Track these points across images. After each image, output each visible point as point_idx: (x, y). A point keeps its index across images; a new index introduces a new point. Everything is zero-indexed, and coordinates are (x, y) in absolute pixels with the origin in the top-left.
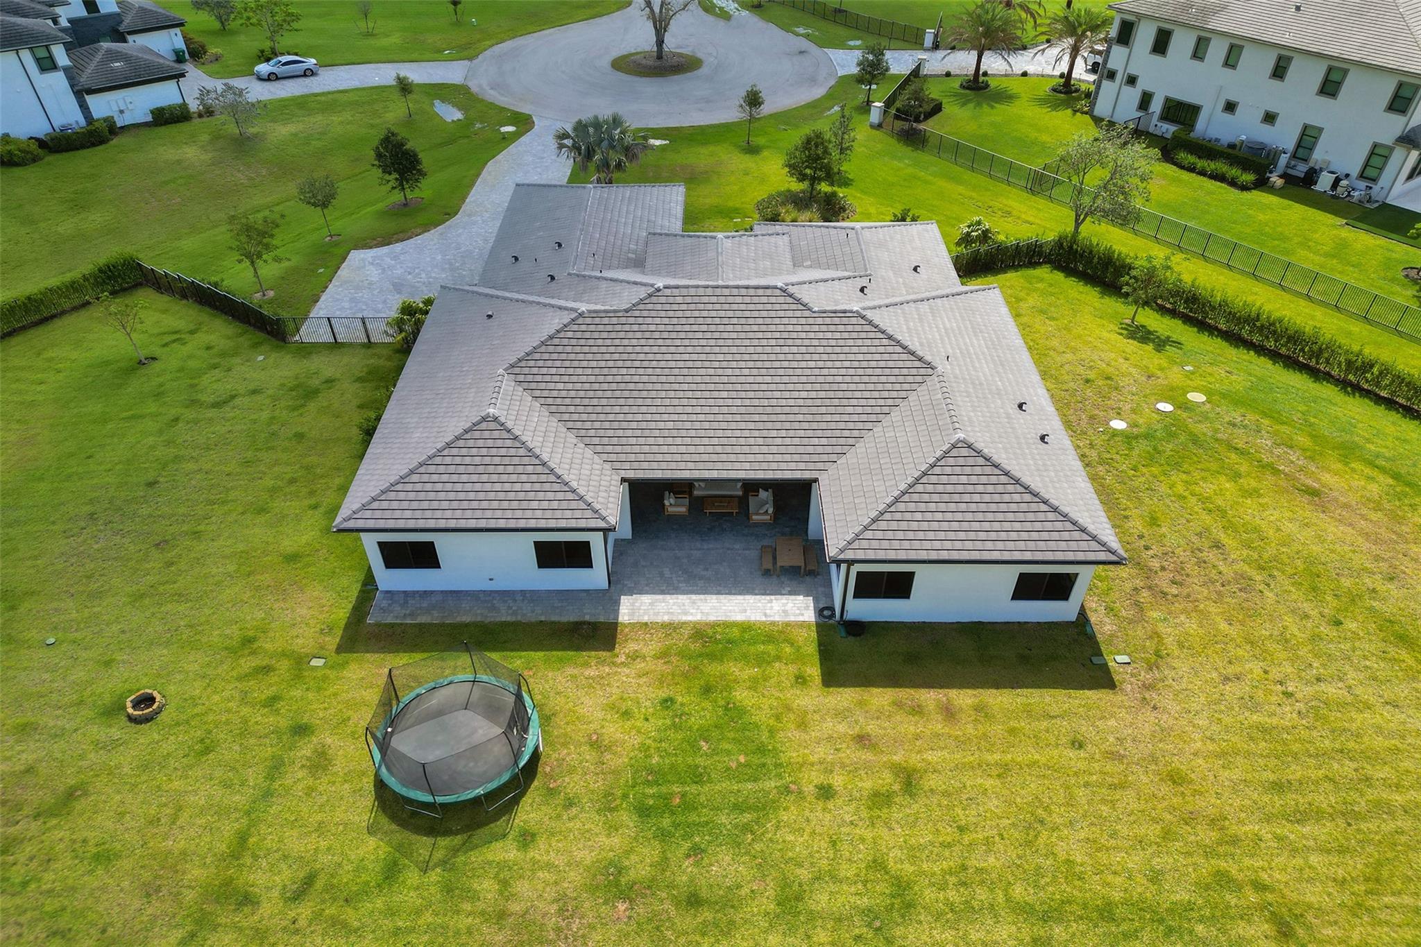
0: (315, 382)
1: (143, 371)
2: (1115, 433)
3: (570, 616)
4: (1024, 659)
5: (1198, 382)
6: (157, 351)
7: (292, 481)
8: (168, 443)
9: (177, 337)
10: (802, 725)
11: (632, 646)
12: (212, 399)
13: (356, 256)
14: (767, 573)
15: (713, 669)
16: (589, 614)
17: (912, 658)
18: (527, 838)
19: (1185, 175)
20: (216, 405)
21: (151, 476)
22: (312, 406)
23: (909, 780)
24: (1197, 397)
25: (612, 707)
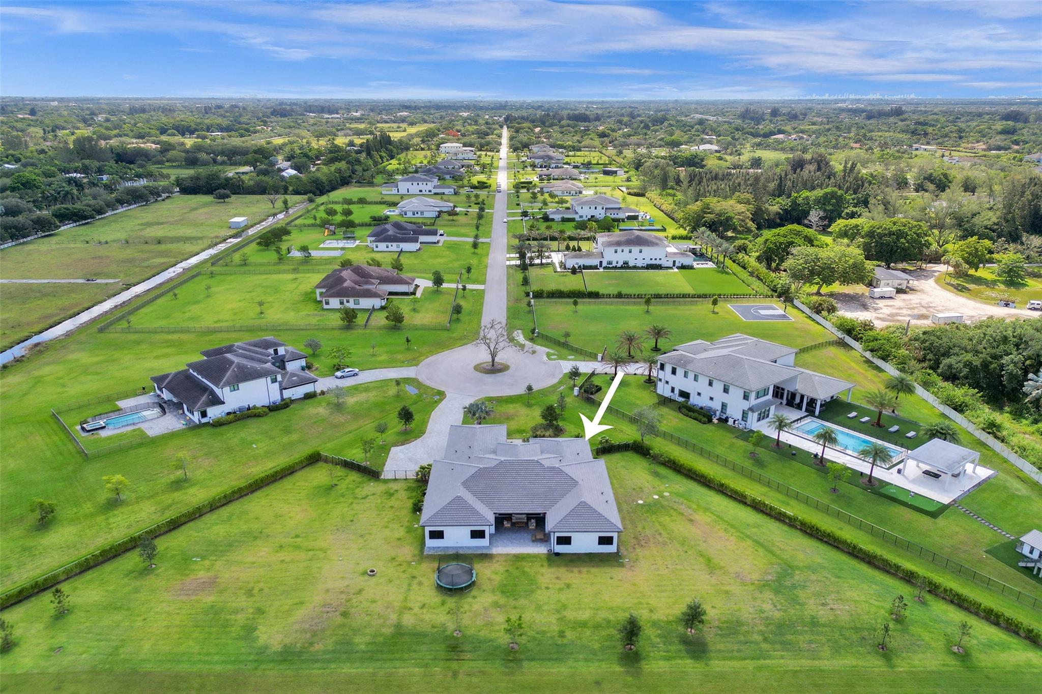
0: (392, 491)
1: (334, 489)
2: (639, 504)
3: (479, 552)
4: (601, 561)
5: (669, 490)
6: (337, 483)
7: (393, 520)
8: (353, 509)
9: (342, 479)
10: (542, 575)
11: (497, 559)
12: (360, 497)
13: (394, 450)
14: (533, 541)
15: (519, 564)
16: (484, 552)
17: (572, 561)
18: (474, 597)
19: (685, 418)
20: (362, 498)
21: (351, 519)
22: (393, 498)
23: (568, 586)
24: (667, 494)
25: (493, 572)
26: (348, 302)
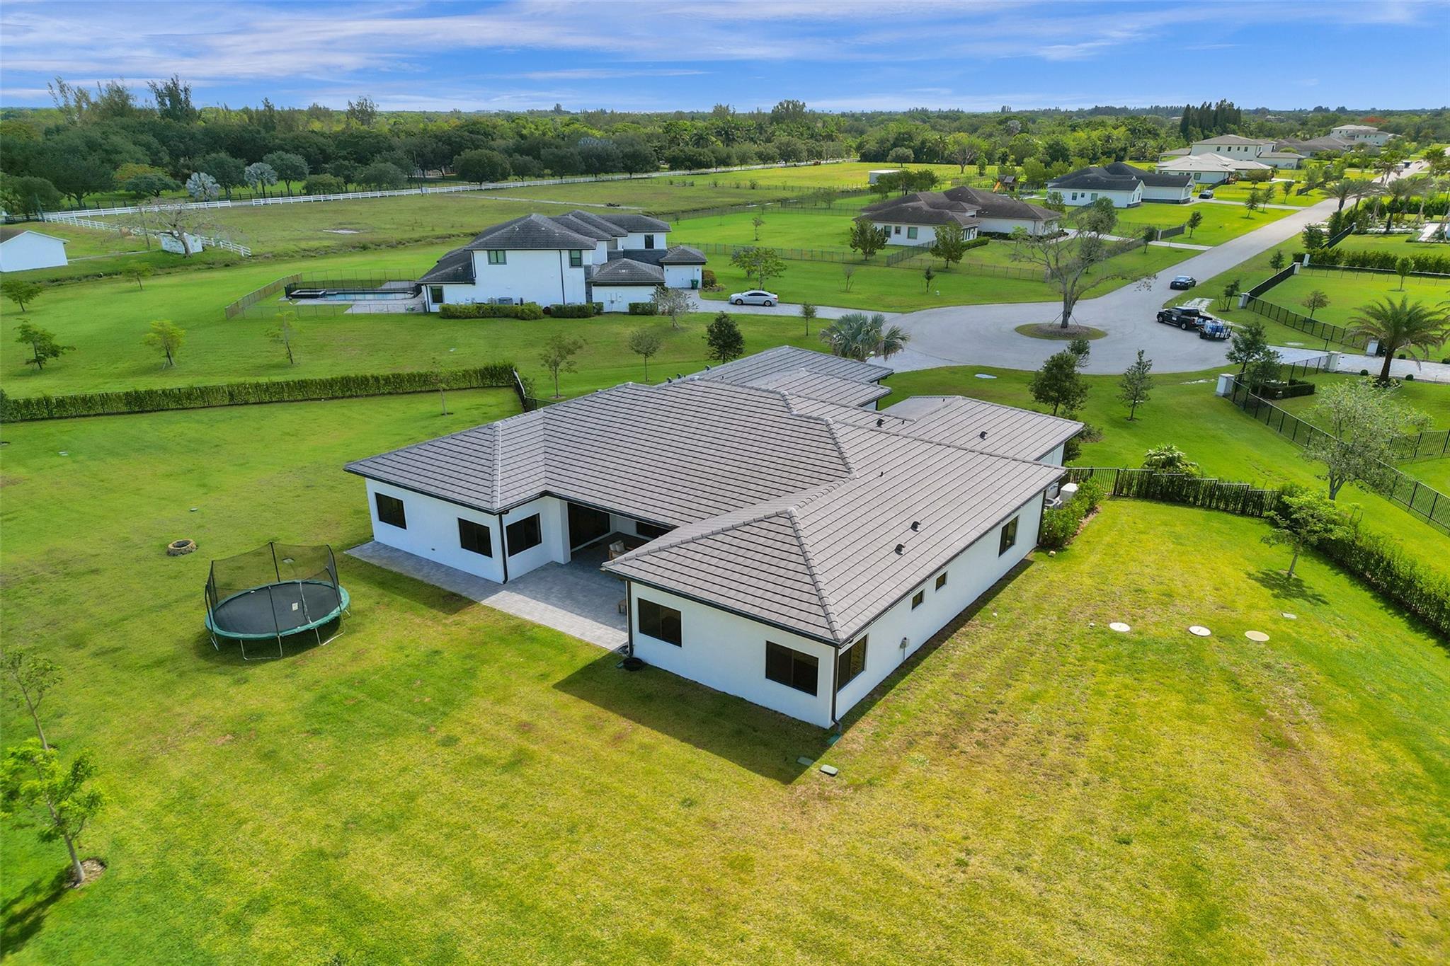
1: (438, 417)
4: (738, 733)
9: (479, 407)
24: (1258, 636)
26: (898, 231)
